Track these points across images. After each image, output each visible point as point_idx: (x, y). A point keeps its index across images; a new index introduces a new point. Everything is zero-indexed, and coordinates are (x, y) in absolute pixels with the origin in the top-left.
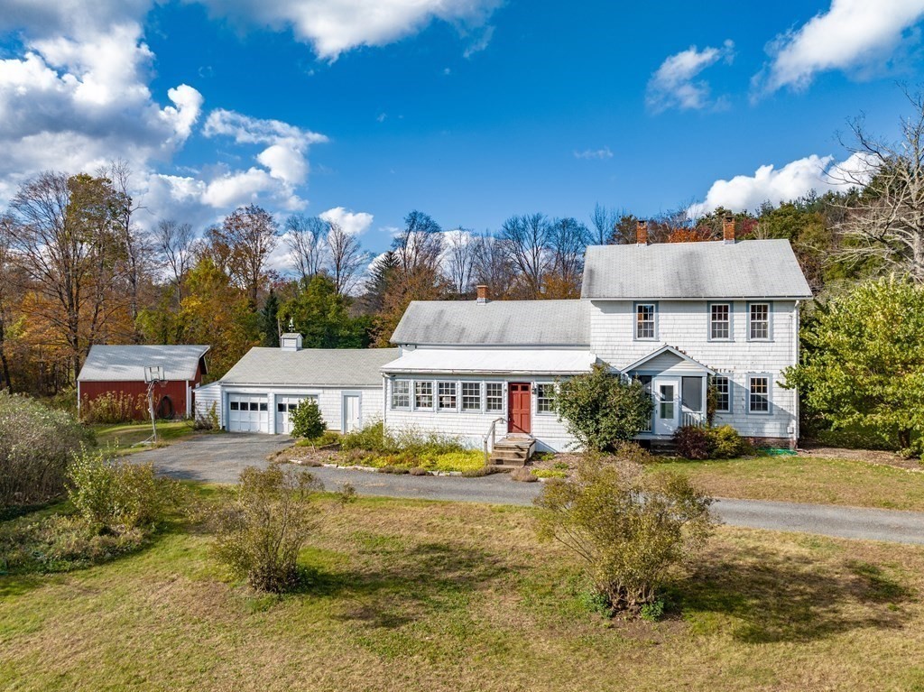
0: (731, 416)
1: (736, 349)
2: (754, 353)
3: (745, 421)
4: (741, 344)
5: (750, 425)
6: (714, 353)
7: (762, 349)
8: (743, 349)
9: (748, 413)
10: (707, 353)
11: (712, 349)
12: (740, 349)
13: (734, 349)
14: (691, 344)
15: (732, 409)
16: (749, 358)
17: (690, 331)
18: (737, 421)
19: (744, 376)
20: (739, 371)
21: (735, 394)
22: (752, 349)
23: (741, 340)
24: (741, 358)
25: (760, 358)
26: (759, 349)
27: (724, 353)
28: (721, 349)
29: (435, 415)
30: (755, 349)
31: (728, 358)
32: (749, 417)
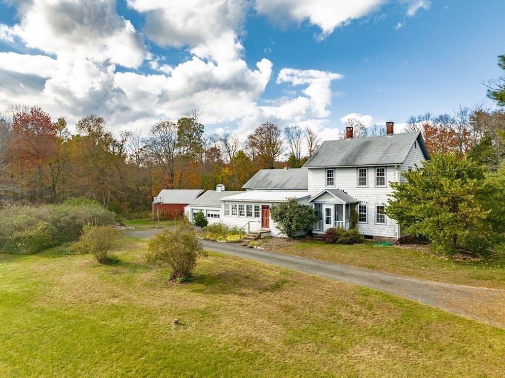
0: (367, 225)
1: (370, 191)
2: (378, 193)
3: (374, 228)
4: (372, 189)
5: (376, 230)
6: (359, 193)
7: (382, 191)
8: (373, 191)
9: (375, 224)
10: (356, 193)
11: (359, 191)
12: (371, 191)
13: (369, 191)
14: (349, 189)
15: (368, 222)
16: (376, 196)
17: (349, 182)
18: (370, 227)
19: (373, 205)
20: (371, 202)
21: (369, 214)
22: (377, 191)
23: (371, 186)
24: (372, 196)
25: (381, 196)
26: (380, 191)
27: (364, 193)
28: (363, 191)
29: (237, 219)
30: (378, 191)
31: (366, 195)
32: (376, 226)
